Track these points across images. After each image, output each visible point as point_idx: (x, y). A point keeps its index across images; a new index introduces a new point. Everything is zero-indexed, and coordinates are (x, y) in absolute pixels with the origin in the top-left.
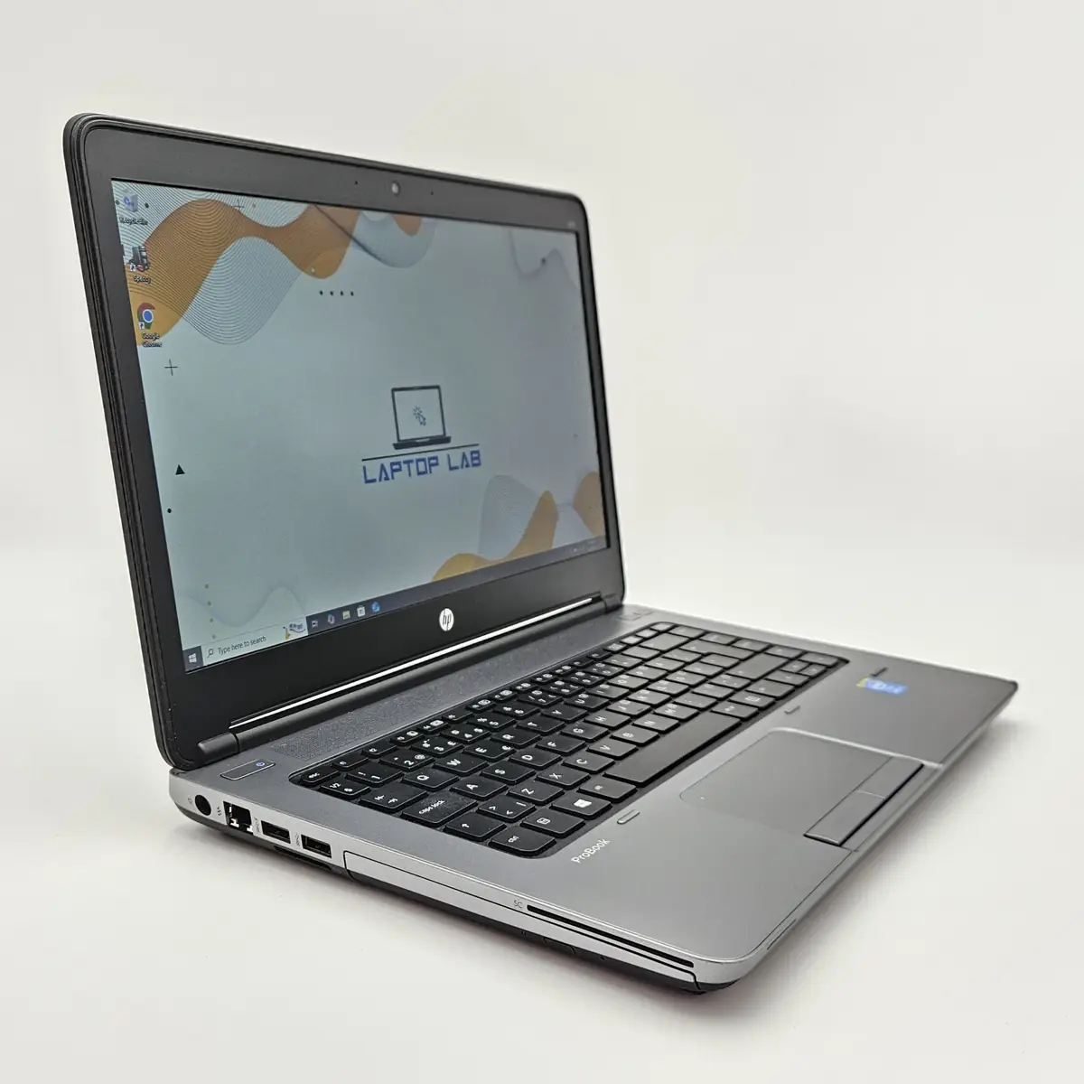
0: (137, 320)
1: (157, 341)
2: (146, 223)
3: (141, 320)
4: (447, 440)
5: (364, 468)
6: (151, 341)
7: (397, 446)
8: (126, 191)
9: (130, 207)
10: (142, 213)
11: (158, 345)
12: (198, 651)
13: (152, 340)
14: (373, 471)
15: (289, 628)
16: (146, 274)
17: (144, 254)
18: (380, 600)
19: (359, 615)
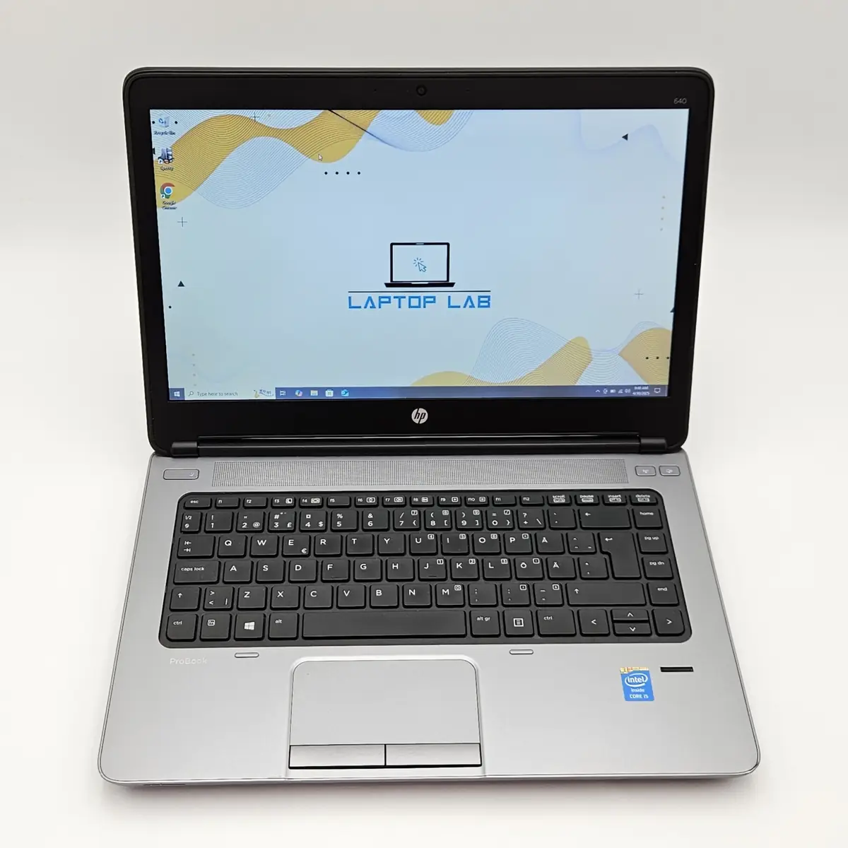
0: (159, 192)
1: (173, 206)
2: (174, 134)
3: (163, 193)
4: (452, 285)
5: (350, 298)
6: (167, 206)
7: (387, 285)
8: (161, 115)
9: (163, 125)
10: (172, 127)
11: (174, 208)
12: (182, 391)
13: (170, 206)
14: (359, 300)
15: (259, 392)
16: (169, 165)
17: (170, 153)
18: (349, 389)
19: (327, 395)
